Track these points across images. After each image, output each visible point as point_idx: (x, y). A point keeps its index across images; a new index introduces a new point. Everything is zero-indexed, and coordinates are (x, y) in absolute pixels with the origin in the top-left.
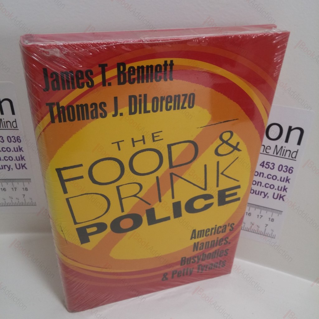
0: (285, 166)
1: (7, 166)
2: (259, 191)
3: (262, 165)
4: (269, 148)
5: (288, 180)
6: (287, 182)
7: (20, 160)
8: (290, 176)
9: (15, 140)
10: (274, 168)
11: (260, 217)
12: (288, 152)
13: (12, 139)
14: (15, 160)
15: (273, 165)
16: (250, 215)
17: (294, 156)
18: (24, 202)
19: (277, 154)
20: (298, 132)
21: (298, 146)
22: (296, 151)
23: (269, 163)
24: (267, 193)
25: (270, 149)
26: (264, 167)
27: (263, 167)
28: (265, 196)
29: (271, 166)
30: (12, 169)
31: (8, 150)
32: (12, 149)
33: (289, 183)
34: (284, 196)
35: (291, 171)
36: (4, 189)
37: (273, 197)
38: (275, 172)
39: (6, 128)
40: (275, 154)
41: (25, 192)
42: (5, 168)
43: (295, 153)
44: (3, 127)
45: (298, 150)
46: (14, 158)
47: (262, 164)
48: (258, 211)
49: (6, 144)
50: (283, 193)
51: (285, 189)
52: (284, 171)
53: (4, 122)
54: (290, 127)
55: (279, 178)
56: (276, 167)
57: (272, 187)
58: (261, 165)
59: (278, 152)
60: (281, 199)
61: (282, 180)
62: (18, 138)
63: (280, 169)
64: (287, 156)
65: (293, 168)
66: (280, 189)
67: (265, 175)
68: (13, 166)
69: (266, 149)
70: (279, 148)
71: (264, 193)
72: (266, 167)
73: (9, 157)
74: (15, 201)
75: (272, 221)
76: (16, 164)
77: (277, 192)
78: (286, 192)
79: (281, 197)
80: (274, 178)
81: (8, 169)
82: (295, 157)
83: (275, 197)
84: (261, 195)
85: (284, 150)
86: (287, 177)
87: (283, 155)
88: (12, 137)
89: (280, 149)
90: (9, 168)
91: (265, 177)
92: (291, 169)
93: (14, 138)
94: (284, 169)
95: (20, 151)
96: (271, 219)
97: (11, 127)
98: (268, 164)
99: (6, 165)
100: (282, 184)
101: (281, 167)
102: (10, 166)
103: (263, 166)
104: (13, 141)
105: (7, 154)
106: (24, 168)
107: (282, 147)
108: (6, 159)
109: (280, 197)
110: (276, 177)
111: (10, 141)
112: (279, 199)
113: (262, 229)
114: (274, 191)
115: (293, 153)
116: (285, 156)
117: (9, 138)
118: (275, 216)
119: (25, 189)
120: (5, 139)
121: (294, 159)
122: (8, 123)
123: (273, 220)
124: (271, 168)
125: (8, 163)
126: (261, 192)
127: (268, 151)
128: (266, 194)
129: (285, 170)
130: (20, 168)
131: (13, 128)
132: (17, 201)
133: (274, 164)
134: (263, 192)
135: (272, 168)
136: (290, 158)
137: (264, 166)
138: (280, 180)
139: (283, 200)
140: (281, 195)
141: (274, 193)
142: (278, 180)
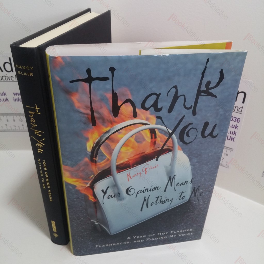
0: (235, 118)
5: (236, 127)
8: (238, 124)
12: (237, 108)
17: (240, 110)
20: (243, 95)
21: (243, 104)
22: (242, 107)
33: (237, 129)
34: (234, 138)
35: (238, 121)
37: (227, 139)
43: (241, 109)
45: (243, 107)
50: (233, 136)
51: (235, 133)
52: (234, 121)
54: (238, 91)
60: (232, 140)
61: (233, 127)
63: (232, 119)
64: (236, 111)
65: (240, 119)
66: (231, 133)
77: (230, 135)
78: (236, 135)
82: (241, 112)
83: (229, 138)
86: (236, 125)
92: (239, 119)
96: (226, 154)
100: (233, 130)
109: (232, 139)
112: (231, 140)
116: (235, 110)
118: (228, 152)
121: (240, 113)
129: (235, 120)
136: (238, 112)
138: (232, 127)
139: (234, 141)
140: (232, 137)
141: (228, 136)
142: (230, 127)
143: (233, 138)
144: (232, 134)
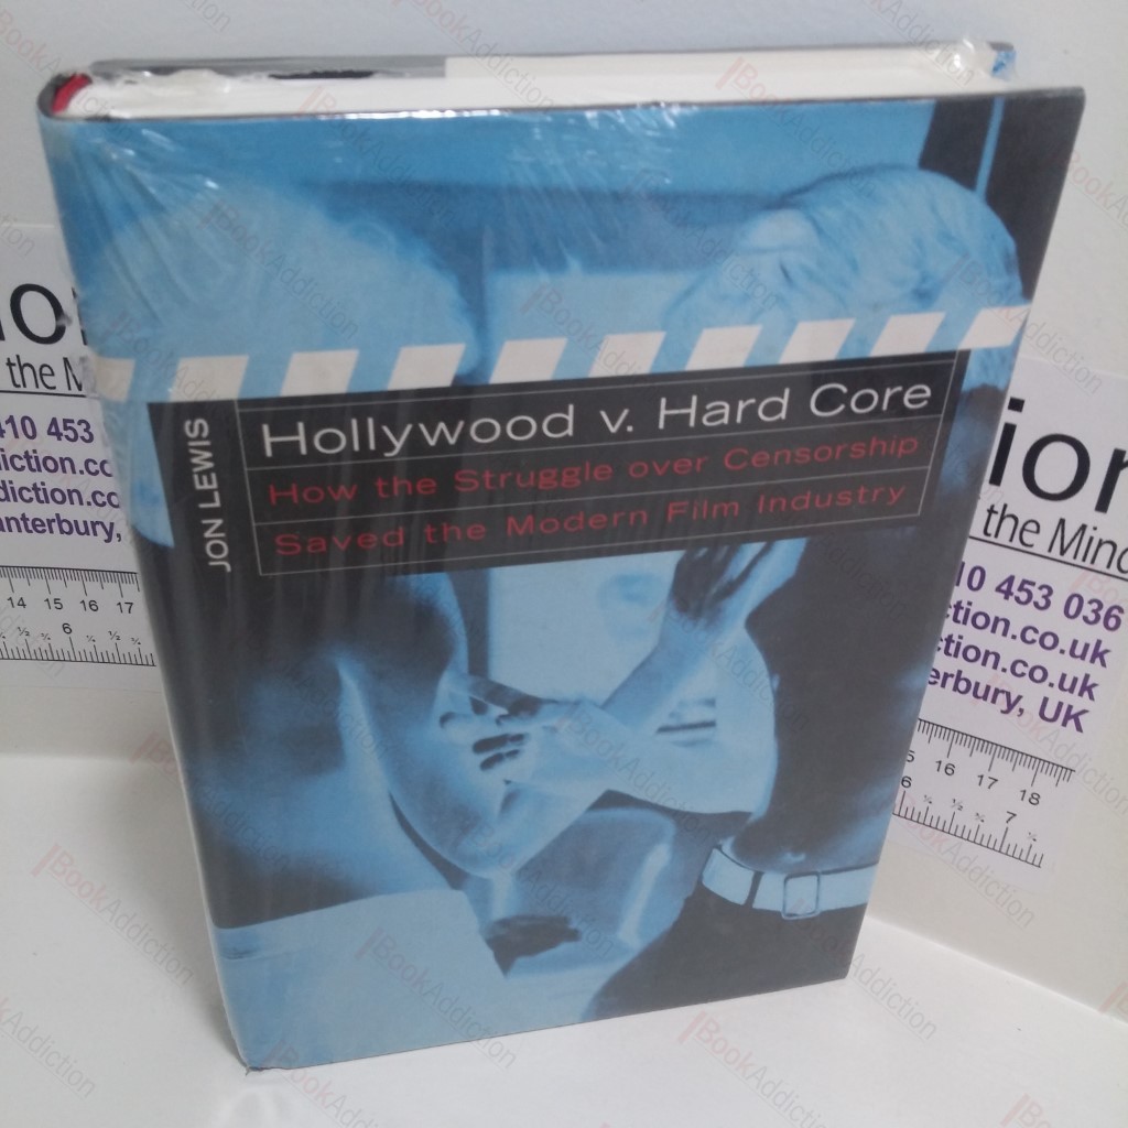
0: (1091, 602)
1: (102, 524)
2: (988, 688)
3: (1005, 589)
4: (1032, 527)
6: (1098, 660)
8: (1109, 640)
10: (1048, 604)
11: (987, 782)
12: (1106, 550)
15: (1045, 591)
16: (949, 771)
19: (1063, 552)
23: (1033, 584)
24: (1019, 698)
25: (1038, 532)
26: (1012, 598)
27: (1006, 598)
28: (1010, 706)
29: (1038, 596)
30: (119, 535)
31: (106, 467)
33: (1103, 664)
34: (1084, 712)
35: (1112, 622)
36: (90, 606)
37: (1042, 715)
38: (1052, 620)
40: (1056, 552)
42: (95, 534)
47: (1005, 587)
48: (982, 759)
49: (99, 450)
50: (1078, 702)
51: (1087, 688)
52: (1085, 619)
54: (1118, 455)
55: (1065, 644)
56: (1058, 601)
57: (1038, 674)
58: (998, 589)
59: (1069, 545)
60: (1071, 723)
61: (1079, 651)
63: (1072, 611)
64: (1101, 563)
65: (1121, 610)
66: (1067, 685)
67: (1015, 629)
68: (122, 527)
69: (1023, 529)
70: (1070, 531)
71: (1008, 694)
72: (1017, 599)
73: (110, 495)
74: (126, 647)
75: (1034, 801)
77: (1056, 696)
78: (1091, 697)
79: (1073, 717)
80: (1049, 640)
81: (106, 537)
83: (1050, 713)
84: (994, 701)
85: (1091, 539)
86: (1099, 643)
87: (1084, 560)
89: (1077, 534)
90: (109, 534)
91: (1014, 637)
92: (1115, 612)
94: (1087, 610)
96: (1028, 796)
98: (1026, 586)
99: (98, 523)
100: (1077, 669)
101: (1075, 602)
102: (112, 524)
103: (1008, 594)
105: (104, 484)
107: (1083, 528)
108: (100, 499)
109: (1068, 717)
110: (1056, 641)
112: (1064, 724)
113: (993, 829)
114: (1043, 690)
115: (1124, 552)
116: (1093, 562)
118: (1044, 784)
120: (96, 431)
123: (1035, 799)
124: (1036, 604)
125: (107, 514)
126: (997, 691)
127: (1027, 537)
128: (1013, 699)
129: (1092, 617)
132: (134, 650)
133: (1050, 591)
134: (1003, 692)
135: (1042, 603)
136: (1114, 570)
137: (1012, 594)
138: (1072, 654)
139: (1079, 728)
140: (1070, 707)
141: (1046, 700)
142: (1062, 652)
143: (1073, 712)
144: (1071, 690)
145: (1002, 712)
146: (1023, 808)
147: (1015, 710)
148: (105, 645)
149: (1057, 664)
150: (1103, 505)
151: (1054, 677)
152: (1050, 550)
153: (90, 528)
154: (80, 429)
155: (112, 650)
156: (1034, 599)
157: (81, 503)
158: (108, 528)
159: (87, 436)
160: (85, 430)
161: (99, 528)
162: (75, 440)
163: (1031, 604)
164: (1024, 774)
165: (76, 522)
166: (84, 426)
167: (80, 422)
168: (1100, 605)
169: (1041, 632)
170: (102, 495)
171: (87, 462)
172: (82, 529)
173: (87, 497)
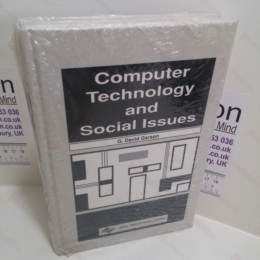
0: (226, 139)
5: (229, 150)
7: (18, 128)
8: (231, 147)
9: (15, 112)
10: (217, 140)
11: (207, 179)
12: (229, 128)
13: (12, 112)
14: (14, 128)
15: (217, 137)
17: (233, 131)
18: (21, 161)
19: (220, 129)
21: (237, 123)
23: (214, 136)
24: (213, 160)
28: (211, 162)
30: (12, 135)
31: (9, 120)
32: (12, 120)
33: (230, 152)
34: (226, 163)
35: (231, 143)
36: (5, 151)
37: (217, 164)
38: (219, 143)
39: (8, 103)
40: (218, 129)
41: (22, 154)
43: (234, 128)
44: (5, 103)
45: (237, 126)
46: (14, 127)
48: (205, 174)
49: (7, 116)
50: (225, 161)
51: (227, 158)
52: (225, 142)
53: (6, 98)
54: (230, 108)
55: (221, 148)
57: (216, 155)
59: (221, 127)
60: (224, 165)
61: (224, 150)
62: (17, 111)
63: (222, 141)
64: (228, 131)
65: (233, 141)
68: (13, 133)
70: (221, 124)
71: (210, 160)
73: (10, 126)
74: (14, 160)
76: (15, 131)
77: (220, 160)
78: (228, 159)
79: (224, 164)
80: (218, 148)
82: (234, 132)
83: (219, 163)
84: (207, 161)
85: (226, 125)
86: (228, 147)
87: (224, 130)
88: (12, 110)
89: (223, 125)
90: (10, 135)
91: (211, 147)
92: (231, 141)
93: (13, 111)
94: (226, 141)
95: (18, 122)
96: (216, 181)
97: (11, 103)
99: (7, 132)
100: (224, 153)
101: (223, 139)
102: (10, 133)
104: (13, 114)
105: (8, 123)
106: (21, 134)
107: (224, 123)
108: (7, 127)
111: (10, 113)
112: (222, 166)
113: (209, 189)
114: (217, 158)
115: (232, 128)
116: (226, 130)
117: (10, 111)
118: (219, 178)
119: (22, 151)
120: (7, 112)
121: (234, 133)
122: (9, 99)
123: (217, 182)
125: (9, 130)
129: (227, 142)
130: (18, 135)
131: (13, 103)
132: (16, 161)
134: (209, 159)
135: (216, 140)
136: (231, 132)
138: (223, 150)
140: (223, 162)
141: (218, 160)
142: (221, 150)
144: (223, 158)
145: (209, 164)
146: (215, 184)
147: (212, 163)
148: (9, 160)
149: (220, 153)
150: (227, 118)
151: (220, 155)
152: (217, 128)
153: (5, 134)
154: (3, 112)
155: (11, 161)
156: (214, 139)
157: (3, 128)
158: (9, 133)
159: (4, 113)
160: (4, 112)
161: (7, 133)
162: (2, 114)
163: (214, 140)
164: (215, 177)
165: (2, 132)
166: (4, 111)
167: (3, 110)
168: (228, 140)
169: (216, 146)
170: (8, 126)
171: (5, 119)
172: (3, 134)
173: (4, 127)
